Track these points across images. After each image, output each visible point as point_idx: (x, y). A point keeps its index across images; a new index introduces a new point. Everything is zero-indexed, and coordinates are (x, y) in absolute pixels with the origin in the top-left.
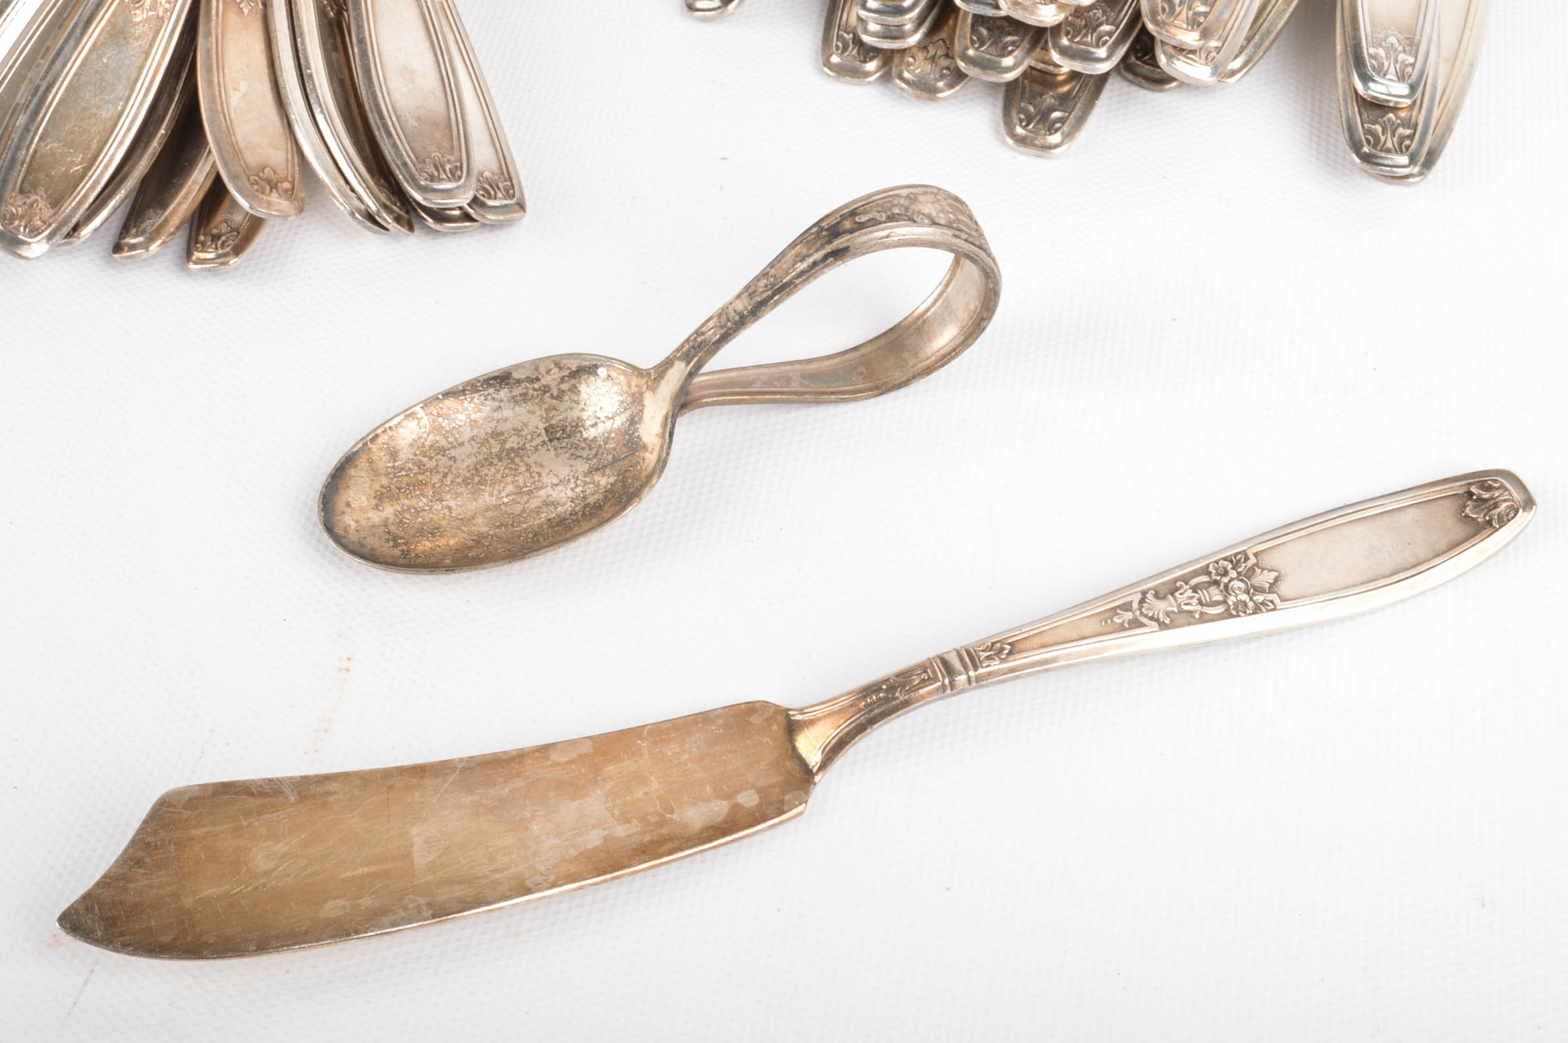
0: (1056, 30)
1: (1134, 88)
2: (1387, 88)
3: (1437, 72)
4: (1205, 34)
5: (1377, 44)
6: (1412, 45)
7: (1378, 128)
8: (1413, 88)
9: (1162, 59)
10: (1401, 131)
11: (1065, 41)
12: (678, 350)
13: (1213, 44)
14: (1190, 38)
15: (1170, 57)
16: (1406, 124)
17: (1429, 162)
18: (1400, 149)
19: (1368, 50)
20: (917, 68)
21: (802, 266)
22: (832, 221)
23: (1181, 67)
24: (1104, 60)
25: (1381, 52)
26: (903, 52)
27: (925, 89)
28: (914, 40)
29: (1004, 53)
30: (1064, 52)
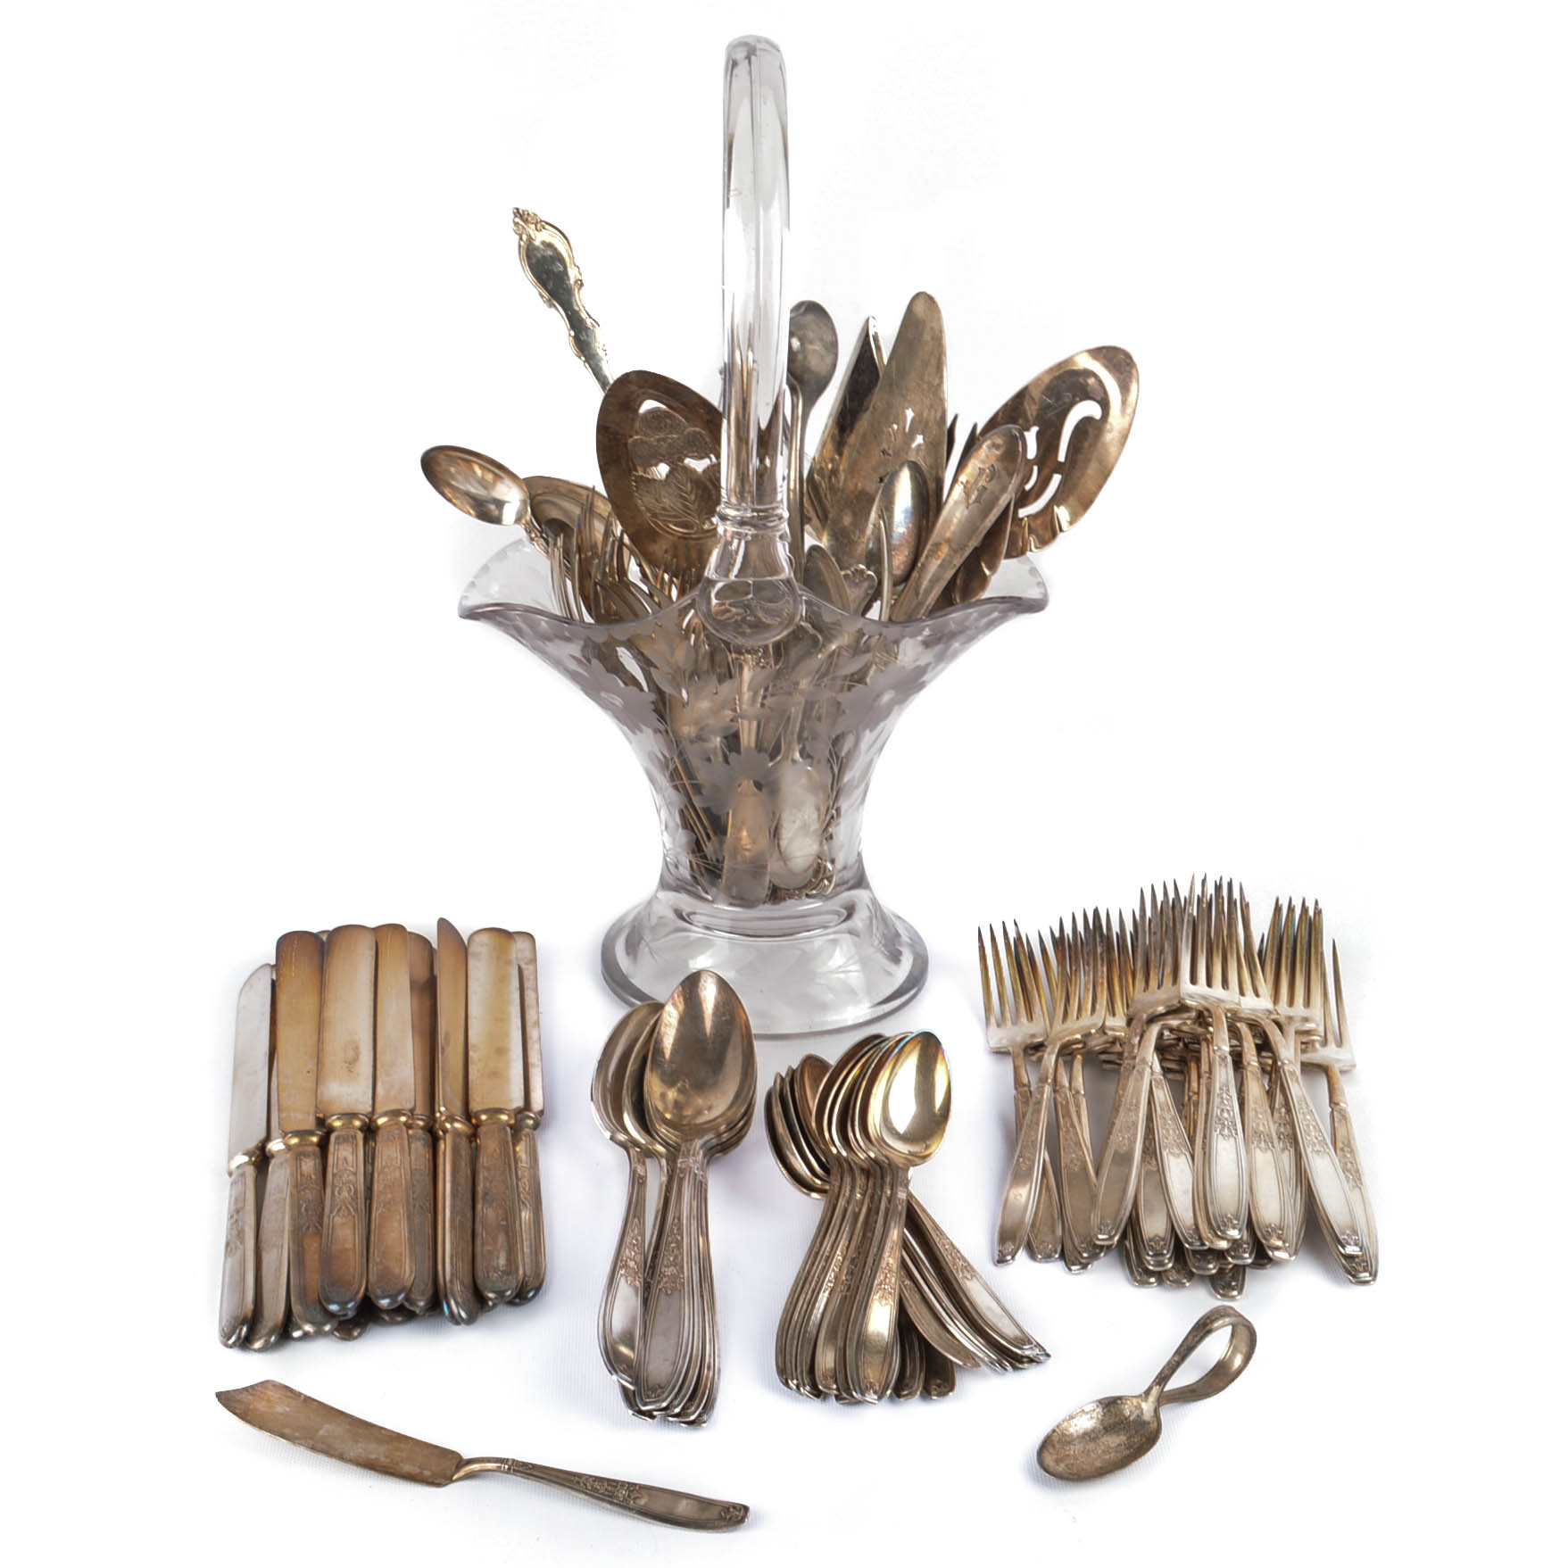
0: (1228, 1251)
1: (1254, 1270)
2: (1351, 1250)
3: (1366, 1242)
4: (1284, 1242)
5: (1344, 1234)
6: (1355, 1232)
7: (1354, 1265)
8: (1361, 1248)
9: (1270, 1253)
10: (1363, 1264)
11: (1233, 1253)
12: (1155, 1381)
13: (1287, 1245)
14: (1279, 1243)
15: (1272, 1251)
16: (1364, 1261)
17: (1375, 1276)
18: (1365, 1271)
19: (1341, 1237)
20: (1174, 1276)
21: (1197, 1339)
22: (1202, 1321)
23: (1278, 1254)
24: (1248, 1259)
25: (1346, 1237)
26: (1166, 1271)
27: (1179, 1284)
28: (1170, 1265)
29: (1209, 1263)
30: (1232, 1257)
